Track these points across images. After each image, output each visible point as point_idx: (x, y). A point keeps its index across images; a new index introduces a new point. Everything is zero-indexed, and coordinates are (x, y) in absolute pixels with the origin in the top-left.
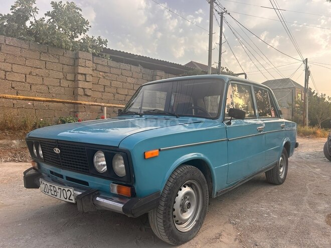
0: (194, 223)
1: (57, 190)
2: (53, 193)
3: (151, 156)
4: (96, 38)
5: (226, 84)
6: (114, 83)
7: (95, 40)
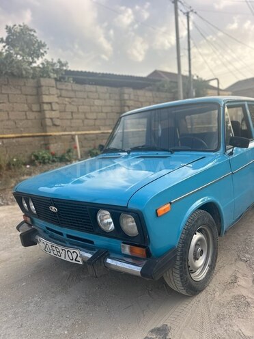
0: (207, 268)
1: (61, 251)
2: (56, 253)
3: (164, 213)
4: (55, 61)
5: (222, 108)
6: (82, 108)
7: (55, 64)
